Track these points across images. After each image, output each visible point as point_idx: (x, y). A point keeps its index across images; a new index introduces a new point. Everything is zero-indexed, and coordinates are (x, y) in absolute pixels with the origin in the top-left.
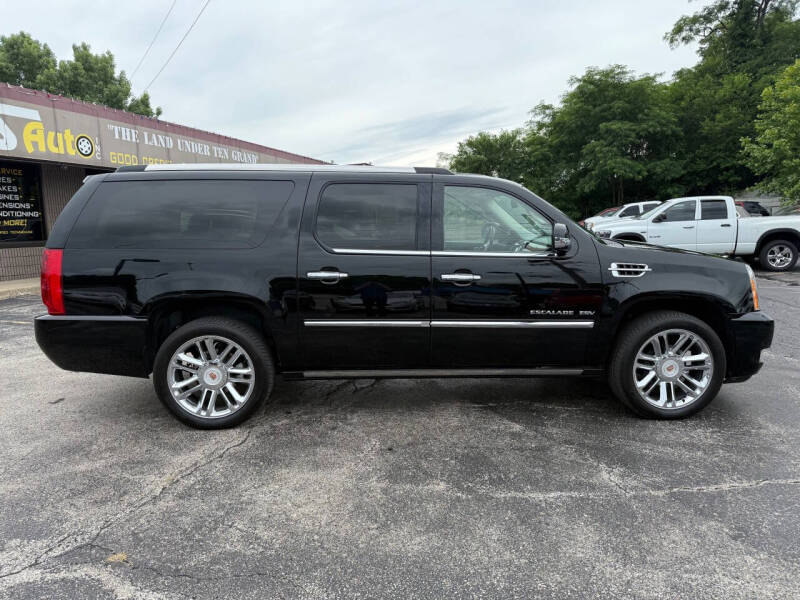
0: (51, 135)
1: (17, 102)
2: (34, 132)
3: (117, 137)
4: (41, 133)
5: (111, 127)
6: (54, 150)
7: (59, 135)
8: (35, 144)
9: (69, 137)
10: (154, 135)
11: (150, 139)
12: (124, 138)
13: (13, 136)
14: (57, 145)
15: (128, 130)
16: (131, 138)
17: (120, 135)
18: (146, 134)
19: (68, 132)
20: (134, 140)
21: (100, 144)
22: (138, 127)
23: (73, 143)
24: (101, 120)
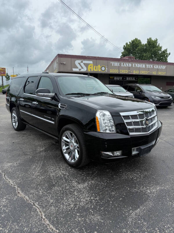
0: (95, 66)
1: (90, 60)
2: (91, 66)
3: (113, 65)
4: (92, 67)
5: (112, 63)
6: (95, 70)
7: (97, 67)
8: (91, 69)
9: (99, 66)
10: (125, 64)
11: (123, 64)
12: (115, 65)
13: (86, 68)
14: (96, 69)
15: (116, 63)
16: (117, 65)
17: (114, 64)
18: (122, 63)
19: (99, 65)
20: (118, 65)
21: (108, 68)
22: (120, 62)
23: (100, 68)
24: (109, 61)
